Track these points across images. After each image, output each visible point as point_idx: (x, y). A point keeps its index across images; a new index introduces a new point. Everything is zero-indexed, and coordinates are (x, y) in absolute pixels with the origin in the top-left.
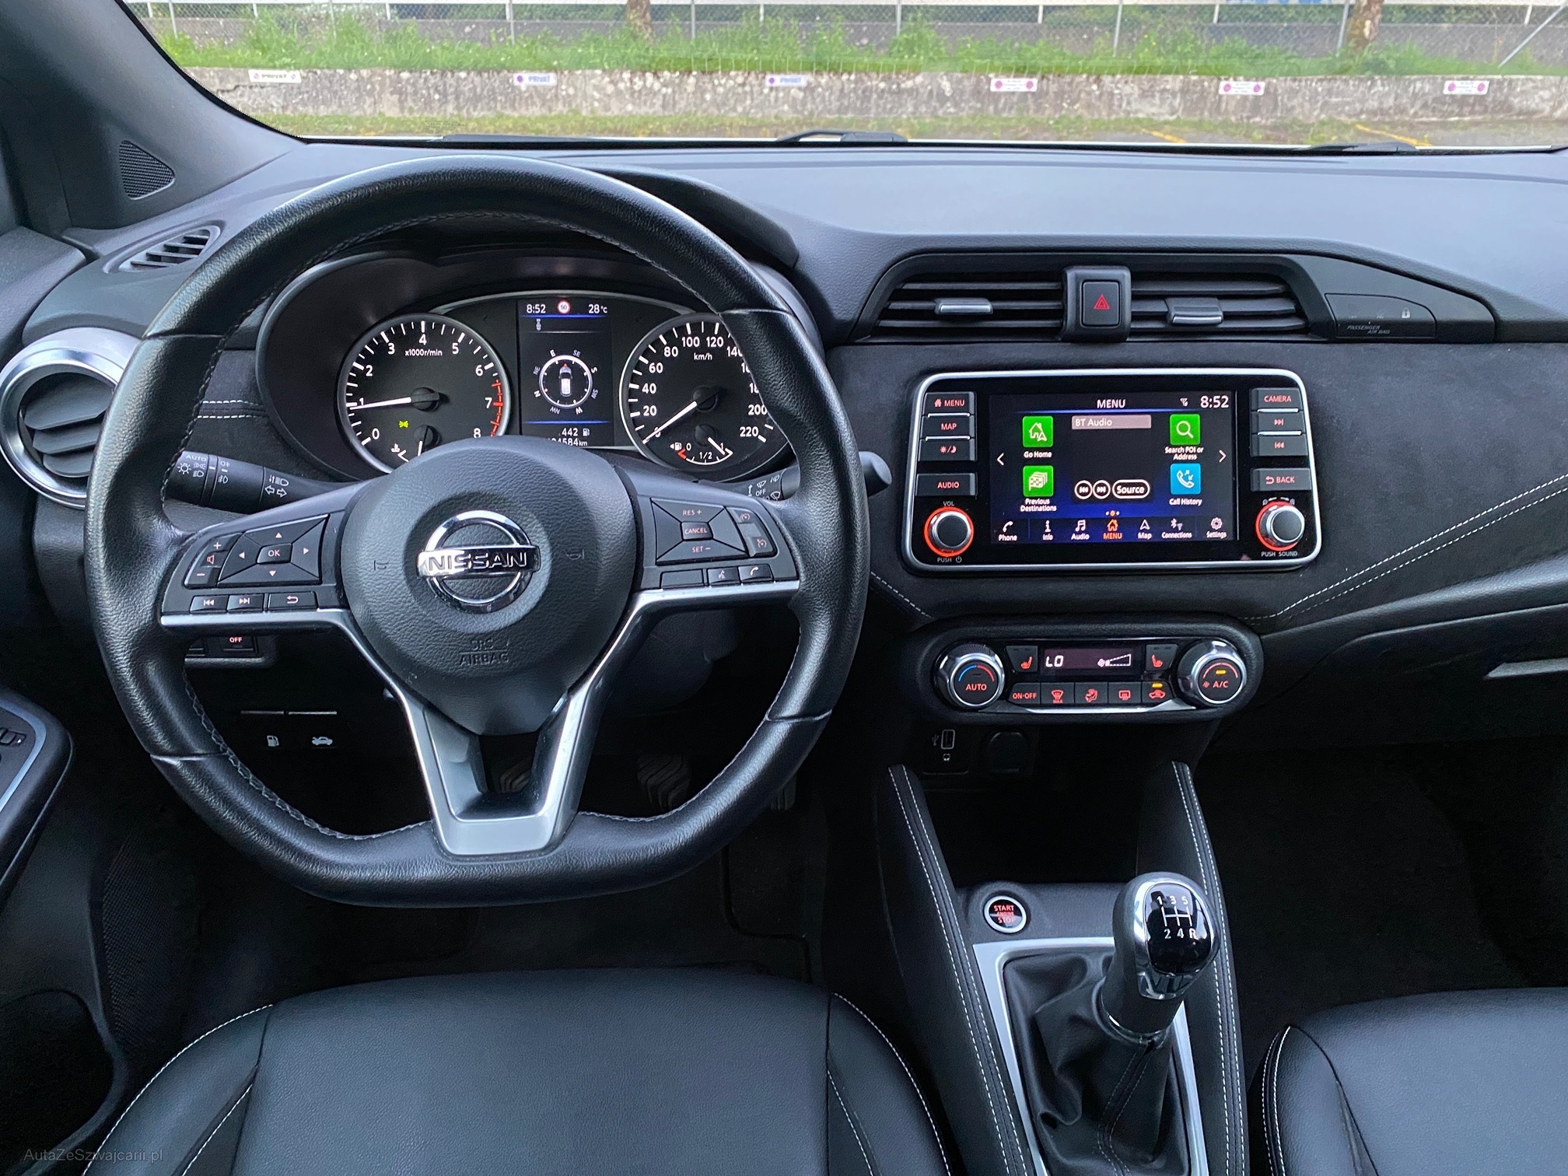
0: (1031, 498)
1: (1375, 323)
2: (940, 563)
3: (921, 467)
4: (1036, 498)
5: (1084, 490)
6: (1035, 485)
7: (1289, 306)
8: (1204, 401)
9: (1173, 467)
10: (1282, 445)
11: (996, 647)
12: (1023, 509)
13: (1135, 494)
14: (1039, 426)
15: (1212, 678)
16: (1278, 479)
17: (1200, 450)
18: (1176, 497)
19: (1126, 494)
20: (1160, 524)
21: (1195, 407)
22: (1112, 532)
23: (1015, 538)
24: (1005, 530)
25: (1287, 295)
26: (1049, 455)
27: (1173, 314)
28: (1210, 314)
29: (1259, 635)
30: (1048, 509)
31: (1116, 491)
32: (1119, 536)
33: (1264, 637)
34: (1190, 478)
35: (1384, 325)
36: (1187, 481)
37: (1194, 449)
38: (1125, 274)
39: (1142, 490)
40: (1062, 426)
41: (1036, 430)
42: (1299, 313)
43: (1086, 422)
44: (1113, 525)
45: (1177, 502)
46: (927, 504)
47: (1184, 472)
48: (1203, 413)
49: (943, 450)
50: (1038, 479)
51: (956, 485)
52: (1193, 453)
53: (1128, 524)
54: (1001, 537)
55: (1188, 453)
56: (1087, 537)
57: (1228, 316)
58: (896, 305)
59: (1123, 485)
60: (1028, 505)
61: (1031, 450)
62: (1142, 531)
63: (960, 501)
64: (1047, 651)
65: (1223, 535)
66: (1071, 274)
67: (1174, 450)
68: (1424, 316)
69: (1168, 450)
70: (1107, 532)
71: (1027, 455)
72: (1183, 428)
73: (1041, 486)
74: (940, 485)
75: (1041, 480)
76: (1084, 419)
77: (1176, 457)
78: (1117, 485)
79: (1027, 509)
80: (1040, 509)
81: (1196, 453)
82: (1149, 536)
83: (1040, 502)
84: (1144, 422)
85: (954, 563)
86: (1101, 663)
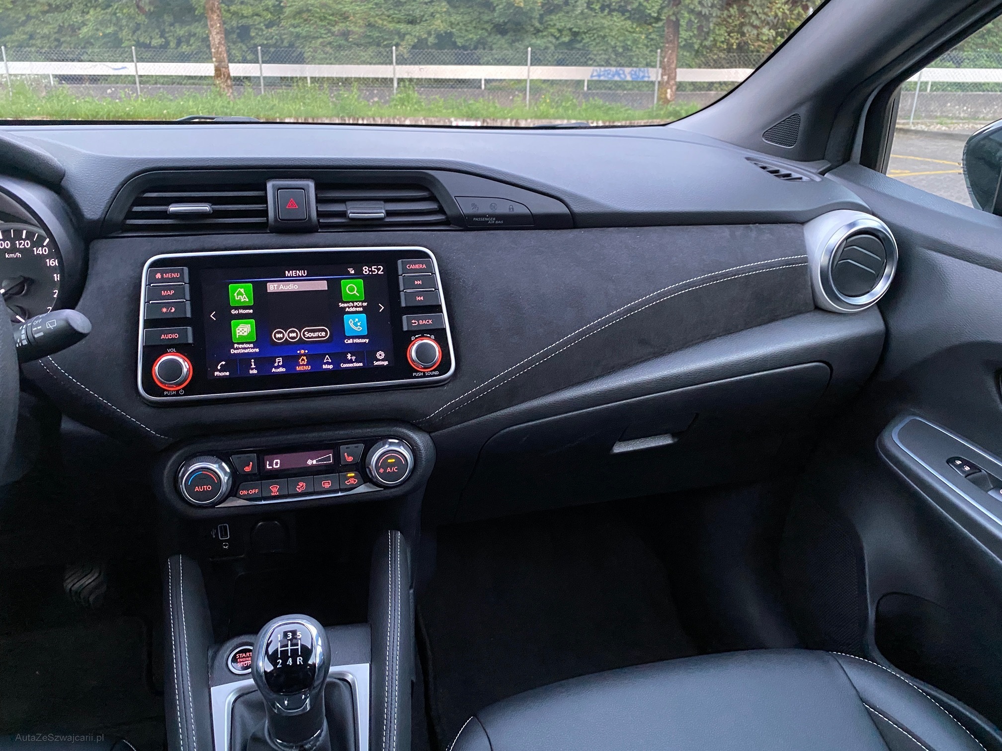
0: (238, 343)
1: (491, 216)
2: (167, 396)
3: (148, 323)
4: (242, 343)
5: (279, 336)
6: (241, 334)
7: (432, 206)
8: (366, 270)
9: (345, 316)
10: (422, 298)
11: (222, 456)
12: (233, 351)
13: (319, 337)
14: (242, 290)
15: (385, 465)
16: (421, 321)
17: (365, 304)
18: (349, 338)
19: (312, 337)
20: (339, 357)
21: (359, 274)
22: (303, 365)
23: (227, 374)
24: (219, 368)
25: (432, 198)
26: (251, 311)
27: (349, 212)
28: (378, 211)
29: (429, 433)
30: (251, 351)
31: (304, 335)
32: (309, 368)
33: (433, 434)
34: (359, 324)
35: (498, 217)
36: (357, 326)
37: (360, 304)
38: (311, 185)
39: (323, 334)
40: (259, 291)
41: (240, 293)
42: (441, 211)
43: (278, 287)
44: (303, 360)
45: (350, 341)
46: (153, 351)
47: (354, 320)
48: (366, 279)
49: (164, 310)
50: (243, 330)
51: (176, 336)
52: (360, 307)
53: (315, 359)
54: (216, 373)
55: (356, 307)
56: (283, 370)
57: (389, 213)
58: (136, 209)
59: (309, 331)
60: (237, 349)
61: (237, 308)
62: (325, 364)
63: (181, 348)
64: (266, 457)
65: (386, 363)
66: (270, 185)
67: (346, 305)
68: (524, 211)
69: (341, 305)
70: (299, 365)
71: (233, 312)
72: (351, 289)
73: (246, 334)
74: (163, 337)
75: (245, 330)
76: (276, 285)
77: (347, 309)
78: (305, 331)
79: (236, 352)
80: (246, 351)
81: (362, 306)
82: (331, 367)
83: (245, 346)
84: (322, 285)
85: (178, 395)
86: (310, 462)
